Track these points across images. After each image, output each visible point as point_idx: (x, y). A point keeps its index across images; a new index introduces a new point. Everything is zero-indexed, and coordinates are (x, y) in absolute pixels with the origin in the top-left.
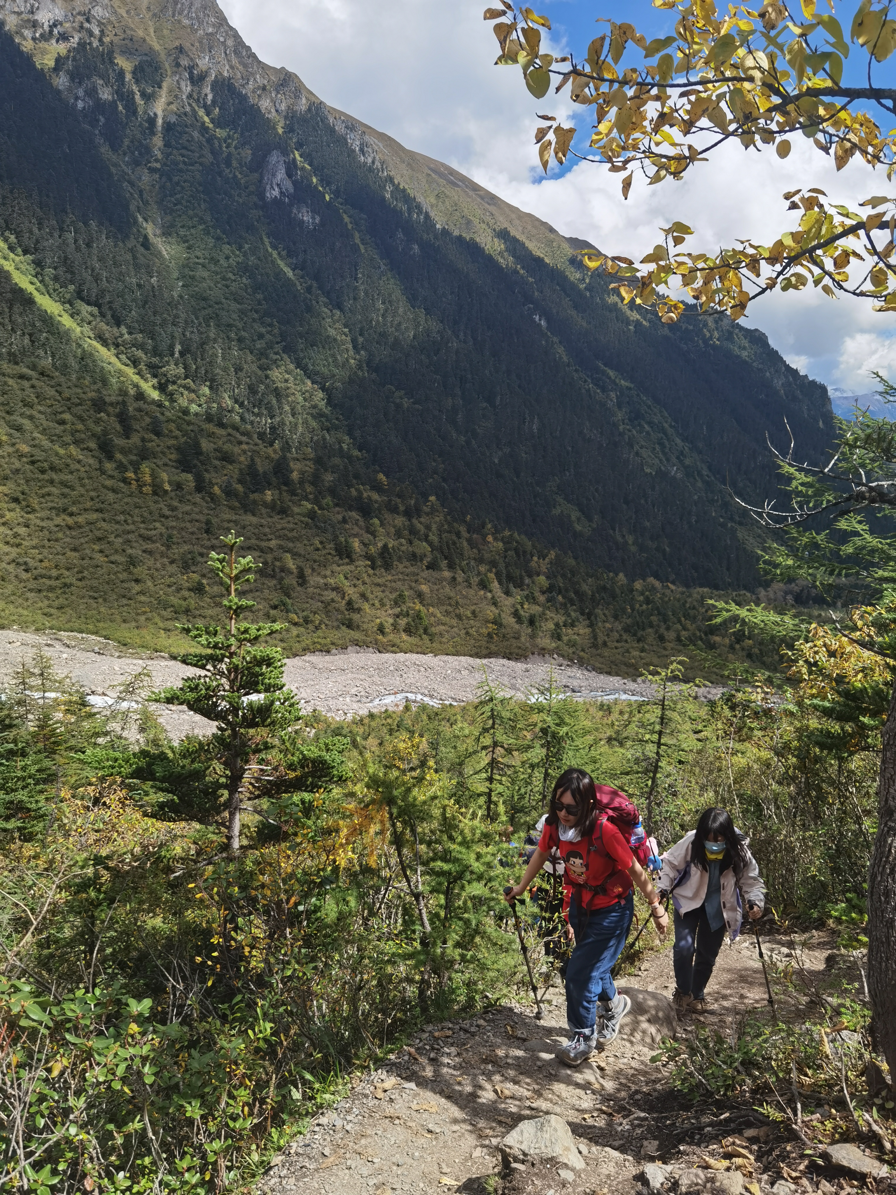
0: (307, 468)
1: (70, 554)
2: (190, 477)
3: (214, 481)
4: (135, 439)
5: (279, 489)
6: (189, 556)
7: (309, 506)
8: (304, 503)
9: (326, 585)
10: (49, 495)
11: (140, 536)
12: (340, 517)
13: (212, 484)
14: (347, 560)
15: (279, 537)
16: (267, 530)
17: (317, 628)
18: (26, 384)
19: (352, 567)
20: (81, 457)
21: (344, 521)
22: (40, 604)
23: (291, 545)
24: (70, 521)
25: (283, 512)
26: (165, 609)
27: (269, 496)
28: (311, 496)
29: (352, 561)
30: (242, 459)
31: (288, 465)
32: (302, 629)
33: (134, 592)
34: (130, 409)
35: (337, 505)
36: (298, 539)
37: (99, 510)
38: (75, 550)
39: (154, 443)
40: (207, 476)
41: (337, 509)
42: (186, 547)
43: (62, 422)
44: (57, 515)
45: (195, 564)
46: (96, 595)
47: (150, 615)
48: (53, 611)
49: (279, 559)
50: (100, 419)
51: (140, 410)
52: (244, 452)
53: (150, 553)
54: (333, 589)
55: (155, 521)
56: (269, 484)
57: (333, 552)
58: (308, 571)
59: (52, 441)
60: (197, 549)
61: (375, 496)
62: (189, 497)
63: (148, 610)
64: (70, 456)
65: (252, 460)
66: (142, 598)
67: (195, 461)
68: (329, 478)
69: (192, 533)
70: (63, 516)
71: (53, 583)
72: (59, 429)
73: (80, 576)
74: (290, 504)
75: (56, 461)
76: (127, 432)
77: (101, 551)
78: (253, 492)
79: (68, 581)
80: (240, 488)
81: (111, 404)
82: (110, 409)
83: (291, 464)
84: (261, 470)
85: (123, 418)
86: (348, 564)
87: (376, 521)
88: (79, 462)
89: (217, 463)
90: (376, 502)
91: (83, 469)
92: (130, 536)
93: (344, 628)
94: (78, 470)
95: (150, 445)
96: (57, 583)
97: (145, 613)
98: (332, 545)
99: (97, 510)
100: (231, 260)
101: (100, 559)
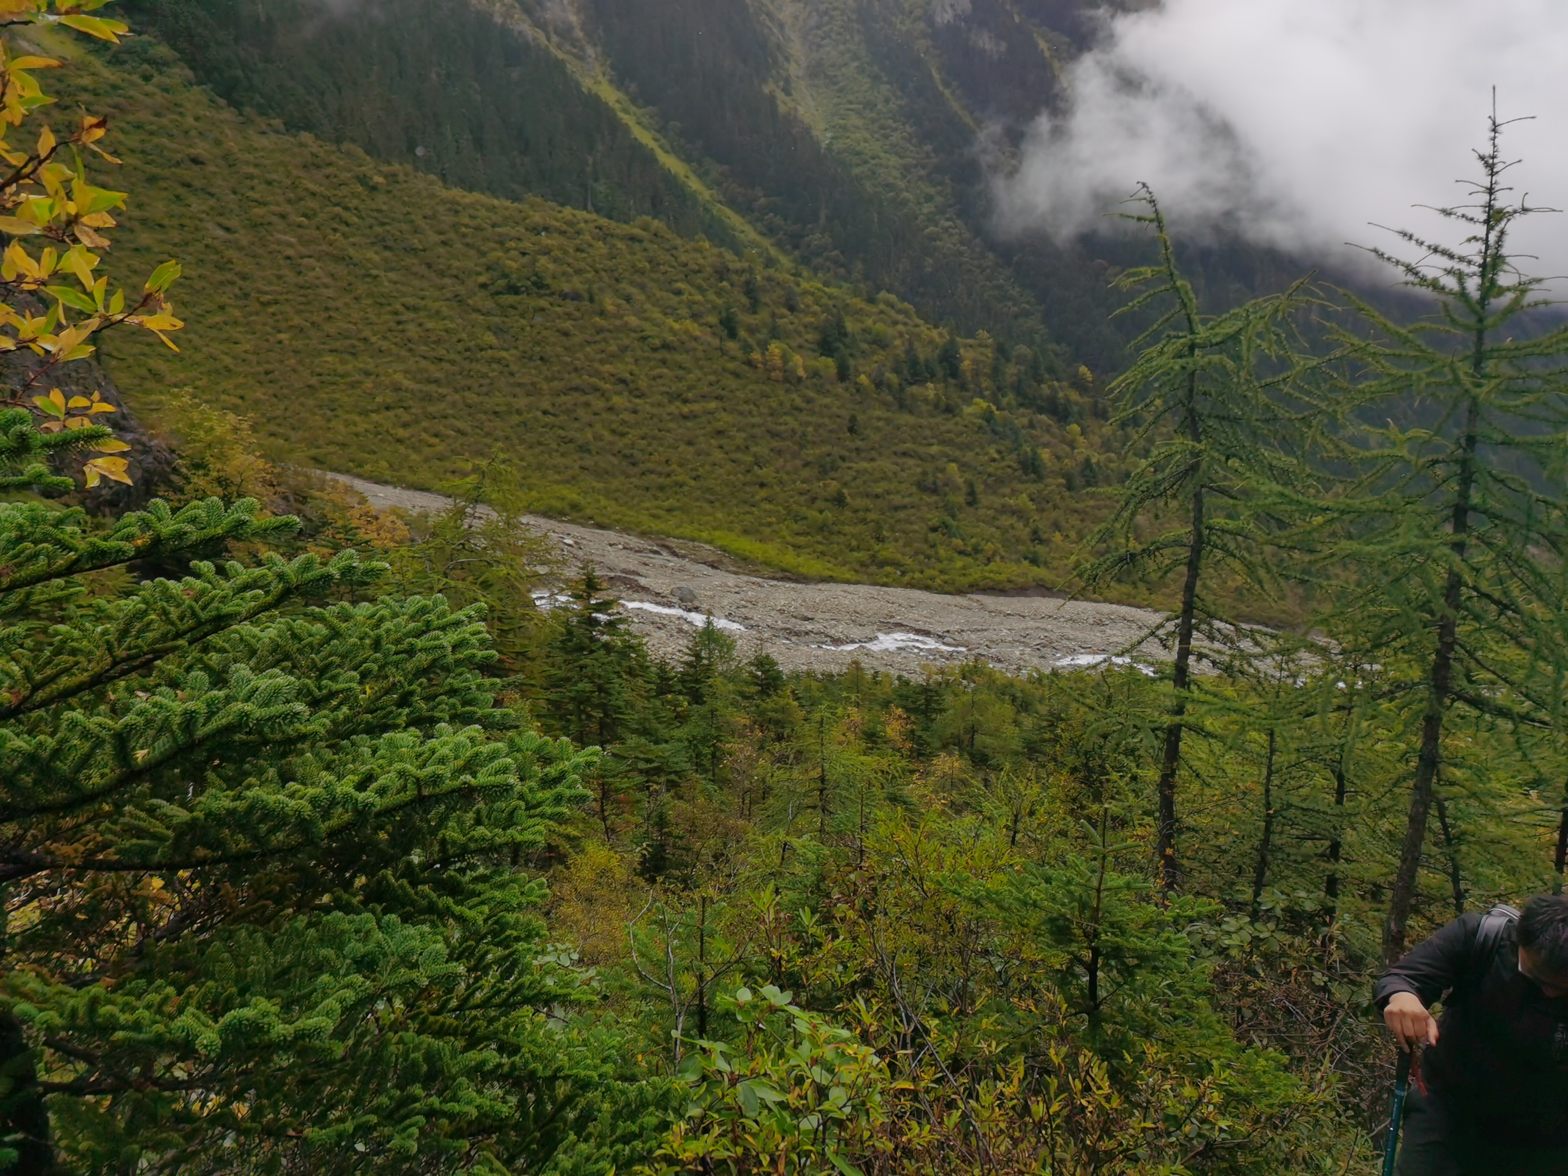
0: (983, 358)
1: (682, 448)
2: (830, 361)
3: (861, 369)
4: (764, 315)
5: (945, 381)
6: (828, 459)
7: (984, 405)
8: (977, 400)
9: (1003, 506)
10: (661, 377)
11: (768, 431)
12: (1025, 421)
13: (858, 373)
14: (1033, 476)
15: (943, 442)
16: (927, 432)
17: (989, 560)
18: (637, 246)
19: (1041, 486)
20: (698, 333)
21: (1031, 425)
22: (647, 504)
23: (958, 453)
24: (685, 409)
25: (949, 410)
26: (796, 522)
27: (930, 390)
28: (987, 393)
29: (1040, 478)
30: (897, 342)
31: (957, 352)
32: (969, 560)
33: (758, 497)
34: (759, 278)
35: (1021, 405)
36: (969, 447)
37: (719, 398)
38: (690, 443)
39: (786, 321)
40: (851, 362)
41: (1022, 410)
42: (825, 449)
43: (678, 293)
44: (670, 402)
45: (835, 468)
46: (712, 498)
47: (775, 527)
48: (661, 513)
49: (943, 470)
50: (722, 289)
51: (769, 279)
52: (901, 335)
53: (780, 452)
54: (1013, 513)
55: (786, 414)
56: (933, 375)
57: (1015, 465)
58: (979, 488)
59: (666, 314)
60: (836, 451)
61: (1074, 396)
62: (828, 387)
63: (773, 519)
64: (687, 332)
65: (911, 344)
66: (767, 506)
67: (839, 344)
68: (1011, 371)
69: (831, 431)
70: (678, 403)
71: (661, 480)
72: (675, 299)
73: (694, 474)
74: (959, 401)
75: (670, 338)
76: (754, 306)
77: (721, 447)
78: (911, 384)
79: (680, 478)
80: (894, 378)
81: (736, 272)
82: (735, 277)
83: (962, 351)
84: (921, 357)
85: (750, 290)
86: (1035, 481)
87: (1075, 428)
88: (696, 339)
89: (865, 346)
90: (1077, 404)
91: (700, 348)
92: (756, 431)
93: (1026, 563)
94: (695, 349)
95: (780, 322)
96: (668, 481)
97: (769, 524)
98: (1014, 456)
99: (716, 398)
100: (891, 104)
101: (718, 455)
